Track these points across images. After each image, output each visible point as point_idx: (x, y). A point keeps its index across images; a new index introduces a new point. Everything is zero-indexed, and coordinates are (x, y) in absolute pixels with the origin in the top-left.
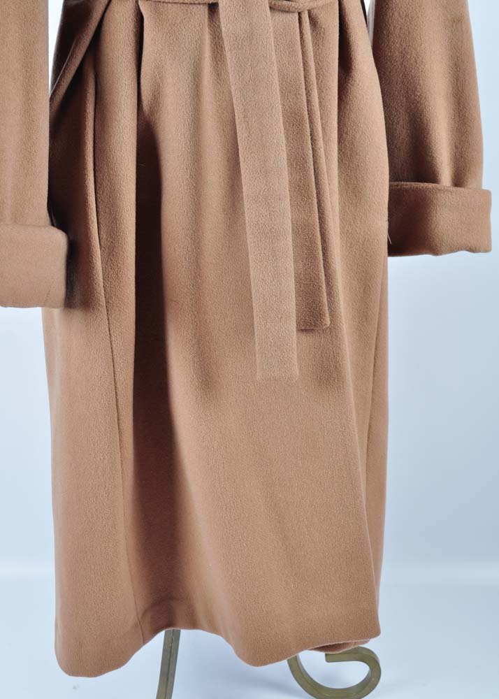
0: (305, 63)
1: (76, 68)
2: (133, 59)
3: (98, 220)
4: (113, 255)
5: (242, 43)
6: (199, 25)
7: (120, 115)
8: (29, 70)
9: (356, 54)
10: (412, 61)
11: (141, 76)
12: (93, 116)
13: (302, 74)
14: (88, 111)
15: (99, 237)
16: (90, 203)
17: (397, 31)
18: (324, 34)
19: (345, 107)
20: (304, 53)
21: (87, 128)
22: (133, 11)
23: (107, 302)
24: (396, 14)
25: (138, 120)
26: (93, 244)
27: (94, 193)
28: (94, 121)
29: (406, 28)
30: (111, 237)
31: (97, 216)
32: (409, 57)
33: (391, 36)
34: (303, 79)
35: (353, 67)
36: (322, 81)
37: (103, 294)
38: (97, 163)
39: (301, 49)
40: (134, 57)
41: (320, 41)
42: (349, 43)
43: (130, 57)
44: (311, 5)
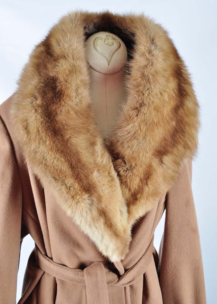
35: (149, 297)
39: (125, 300)
40: (53, 298)
41: (134, 294)
42: (148, 288)
43: (50, 299)
44: (130, 284)
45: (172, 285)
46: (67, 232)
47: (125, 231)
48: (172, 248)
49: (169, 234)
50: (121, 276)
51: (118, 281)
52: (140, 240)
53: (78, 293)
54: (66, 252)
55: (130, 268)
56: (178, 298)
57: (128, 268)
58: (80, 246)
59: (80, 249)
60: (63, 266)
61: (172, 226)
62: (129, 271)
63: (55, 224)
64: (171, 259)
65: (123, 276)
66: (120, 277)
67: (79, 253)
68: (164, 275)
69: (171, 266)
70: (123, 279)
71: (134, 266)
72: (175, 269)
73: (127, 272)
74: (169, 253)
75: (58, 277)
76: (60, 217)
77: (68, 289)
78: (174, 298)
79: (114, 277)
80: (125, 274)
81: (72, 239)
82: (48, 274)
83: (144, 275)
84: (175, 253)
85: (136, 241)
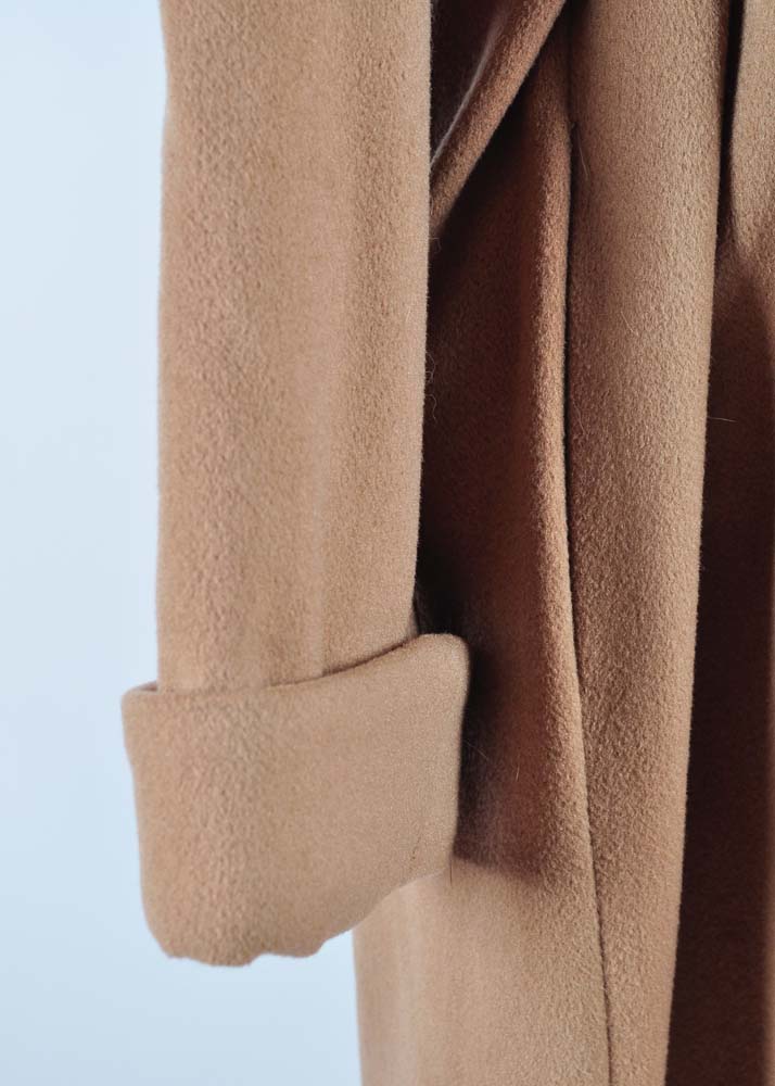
1: (504, 108)
2: (709, 82)
3: (575, 600)
4: (624, 711)
7: (662, 269)
8: (374, 149)
11: (735, 136)
12: (564, 269)
14: (547, 251)
15: (578, 655)
16: (550, 549)
21: (547, 310)
23: (599, 858)
25: (717, 274)
26: (557, 681)
27: (564, 519)
28: (569, 282)
30: (619, 655)
31: (573, 588)
37: (586, 836)
38: (579, 421)
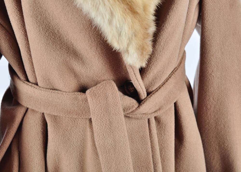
0: (153, 147)
5: (109, 150)
6: (83, 131)
9: (186, 133)
10: (222, 126)
13: (151, 155)
17: (212, 109)
18: (165, 127)
19: (179, 162)
20: (152, 142)
22: (40, 119)
24: (211, 99)
29: (218, 107)
32: (220, 123)
33: (208, 111)
34: (151, 158)
35: (184, 140)
36: (164, 155)
39: (150, 139)
40: (42, 147)
41: (163, 132)
42: (181, 126)
43: (39, 147)
44: (156, 114)
45: (215, 127)
46: (56, 31)
47: (145, 8)
48: (213, 71)
49: (208, 51)
50: (143, 100)
51: (139, 106)
52: (167, 41)
53: (80, 132)
54: (58, 64)
55: (155, 90)
56: (224, 146)
57: (152, 91)
58: (77, 55)
59: (79, 59)
60: (54, 91)
61: (211, 38)
62: (153, 93)
63: (36, 19)
64: (212, 88)
65: (145, 100)
66: (140, 101)
67: (77, 67)
68: (203, 114)
69: (213, 99)
70: (145, 104)
71: (160, 87)
72: (218, 102)
73: (151, 94)
74: (210, 79)
75: (48, 112)
76: (44, 6)
77: (64, 127)
78: (220, 146)
79: (132, 102)
80: (148, 97)
81: (64, 44)
82: (33, 110)
83: (175, 104)
84: (218, 78)
85: (162, 44)
